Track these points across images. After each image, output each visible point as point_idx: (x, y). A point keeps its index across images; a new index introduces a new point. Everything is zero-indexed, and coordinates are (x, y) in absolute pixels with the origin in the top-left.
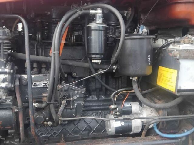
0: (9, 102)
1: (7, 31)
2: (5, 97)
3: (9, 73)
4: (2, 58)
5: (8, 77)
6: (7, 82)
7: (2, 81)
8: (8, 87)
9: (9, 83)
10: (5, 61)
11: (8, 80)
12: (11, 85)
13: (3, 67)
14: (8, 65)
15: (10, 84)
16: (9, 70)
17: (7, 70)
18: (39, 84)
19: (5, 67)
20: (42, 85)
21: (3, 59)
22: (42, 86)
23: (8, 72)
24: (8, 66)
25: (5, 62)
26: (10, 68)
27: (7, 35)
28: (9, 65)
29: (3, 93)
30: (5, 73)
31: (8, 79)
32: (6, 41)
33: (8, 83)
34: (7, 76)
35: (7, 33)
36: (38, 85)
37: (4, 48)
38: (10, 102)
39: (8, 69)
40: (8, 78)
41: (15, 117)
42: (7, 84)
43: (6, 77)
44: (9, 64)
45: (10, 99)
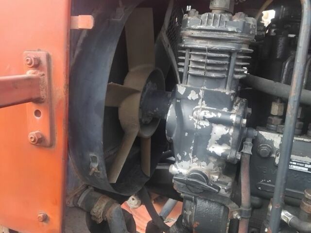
0: (224, 191)
1: (252, 23)
2: (217, 177)
3: (237, 126)
4: (228, 87)
5: (233, 134)
6: (229, 144)
7: (217, 141)
8: (228, 156)
9: (232, 148)
10: (232, 94)
11: (230, 141)
12: (236, 153)
13: (225, 110)
14: (236, 105)
15: (234, 152)
16: (239, 119)
17: (233, 118)
18: (299, 163)
19: (231, 109)
20: (306, 166)
21: (231, 89)
22: (305, 170)
23: (236, 123)
24: (236, 108)
25: (232, 97)
26: (240, 113)
27: (251, 32)
28: (239, 105)
29: (214, 167)
30: (227, 124)
31: (231, 138)
32: (245, 48)
33: (229, 148)
34: (231, 131)
35: (251, 27)
36: (295, 163)
37: (238, 63)
38: (226, 191)
39: (238, 116)
40: (232, 136)
41: (228, 224)
42: (227, 150)
43: (228, 133)
44: (239, 101)
45: (226, 184)
